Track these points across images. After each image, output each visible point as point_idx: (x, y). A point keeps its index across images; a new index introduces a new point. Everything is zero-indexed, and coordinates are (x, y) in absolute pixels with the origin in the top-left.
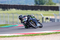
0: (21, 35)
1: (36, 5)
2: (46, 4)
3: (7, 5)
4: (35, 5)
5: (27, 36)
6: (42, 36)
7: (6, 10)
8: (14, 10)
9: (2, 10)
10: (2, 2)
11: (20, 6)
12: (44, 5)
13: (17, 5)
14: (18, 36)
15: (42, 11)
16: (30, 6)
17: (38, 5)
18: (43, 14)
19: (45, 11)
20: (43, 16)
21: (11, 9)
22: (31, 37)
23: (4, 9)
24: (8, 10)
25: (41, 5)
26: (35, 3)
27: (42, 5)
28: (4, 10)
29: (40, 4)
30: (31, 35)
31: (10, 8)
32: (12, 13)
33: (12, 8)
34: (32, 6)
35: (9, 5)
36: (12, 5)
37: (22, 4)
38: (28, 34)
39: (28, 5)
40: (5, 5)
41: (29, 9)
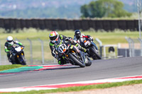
1: (85, 18)
2: (108, 16)
3: (15, 20)
4: (81, 19)
5: (63, 91)
6: (99, 90)
8: (32, 32)
9: (4, 33)
10: (3, 14)
12: (103, 19)
13: (39, 20)
14: (42, 92)
15: (99, 31)
17: (88, 18)
18: (100, 40)
19: (105, 33)
20: (101, 45)
21: (25, 29)
23: (8, 30)
24: (17, 32)
25: (95, 19)
26: (81, 14)
27: (99, 19)
28: (9, 32)
29: (93, 17)
30: (73, 90)
31: (22, 28)
32: (28, 39)
33: (28, 27)
34: (75, 21)
35: (21, 20)
36: (27, 21)
37: (51, 18)
38: (67, 88)
39: (66, 18)
40: (10, 20)
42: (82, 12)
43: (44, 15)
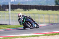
0: (42, 35)
1: (56, 6)
3: (28, 6)
5: (47, 35)
7: (27, 10)
8: (35, 11)
10: (23, 3)
11: (41, 6)
13: (38, 6)
14: (39, 36)
16: (51, 7)
17: (58, 6)
22: (51, 36)
24: (29, 11)
28: (25, 11)
30: (51, 35)
31: (31, 9)
32: (33, 14)
33: (33, 9)
35: (30, 6)
36: (33, 6)
37: (43, 5)
39: (49, 5)
41: (50, 10)
42: (55, 3)
43: (40, 4)
